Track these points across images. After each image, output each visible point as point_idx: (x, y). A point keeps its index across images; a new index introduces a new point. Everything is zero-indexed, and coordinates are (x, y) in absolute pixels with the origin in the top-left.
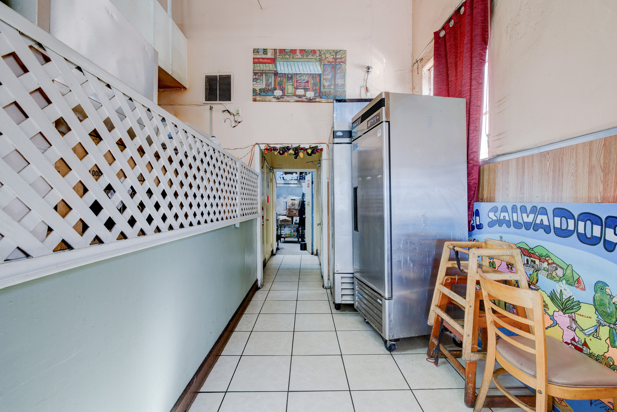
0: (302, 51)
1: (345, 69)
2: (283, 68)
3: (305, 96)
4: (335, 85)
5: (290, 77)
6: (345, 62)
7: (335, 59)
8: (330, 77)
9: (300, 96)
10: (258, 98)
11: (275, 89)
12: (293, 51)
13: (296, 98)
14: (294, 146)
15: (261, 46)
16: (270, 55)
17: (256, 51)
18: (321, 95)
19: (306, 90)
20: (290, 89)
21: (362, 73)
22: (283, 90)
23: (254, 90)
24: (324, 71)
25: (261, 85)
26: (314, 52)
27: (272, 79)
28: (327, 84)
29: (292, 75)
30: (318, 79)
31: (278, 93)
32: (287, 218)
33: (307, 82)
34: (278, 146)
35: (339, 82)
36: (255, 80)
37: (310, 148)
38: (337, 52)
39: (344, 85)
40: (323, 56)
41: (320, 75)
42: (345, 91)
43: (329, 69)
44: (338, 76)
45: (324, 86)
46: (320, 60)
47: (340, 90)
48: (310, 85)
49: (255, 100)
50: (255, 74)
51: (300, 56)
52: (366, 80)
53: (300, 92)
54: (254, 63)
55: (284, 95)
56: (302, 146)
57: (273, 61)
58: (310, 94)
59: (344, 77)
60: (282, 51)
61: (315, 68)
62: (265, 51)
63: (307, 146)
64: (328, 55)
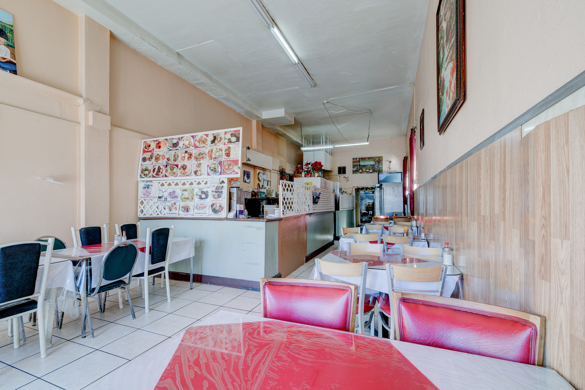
0: (368, 158)
1: (382, 162)
2: (362, 163)
3: (369, 171)
4: (379, 168)
5: (364, 166)
6: (382, 160)
7: (379, 160)
8: (377, 165)
9: (367, 172)
10: (354, 173)
11: (360, 170)
12: (365, 158)
13: (366, 172)
14: (366, 187)
15: (355, 157)
16: (358, 160)
17: (353, 159)
18: (374, 171)
19: (369, 170)
20: (364, 170)
21: (388, 163)
22: (362, 170)
23: (353, 171)
24: (375, 163)
25: (355, 169)
26: (372, 158)
27: (359, 167)
28: (376, 167)
29: (365, 165)
30: (373, 166)
31: (361, 171)
32: (366, 212)
33: (370, 167)
34: (361, 187)
35: (380, 166)
36: (353, 167)
37: (371, 188)
38: (379, 157)
39: (382, 168)
40: (375, 159)
41: (374, 165)
42: (382, 169)
43: (377, 163)
44: (380, 165)
45: (375, 168)
46: (374, 160)
47: (381, 169)
48: (371, 168)
49: (353, 173)
50: (353, 166)
51: (367, 159)
52: (389, 165)
53: (368, 170)
54: (353, 162)
55: (362, 171)
56: (368, 187)
57: (359, 161)
58: (371, 171)
59: (382, 165)
60: (362, 158)
61: (373, 163)
62: (356, 159)
63: (370, 187)
64: (376, 159)
